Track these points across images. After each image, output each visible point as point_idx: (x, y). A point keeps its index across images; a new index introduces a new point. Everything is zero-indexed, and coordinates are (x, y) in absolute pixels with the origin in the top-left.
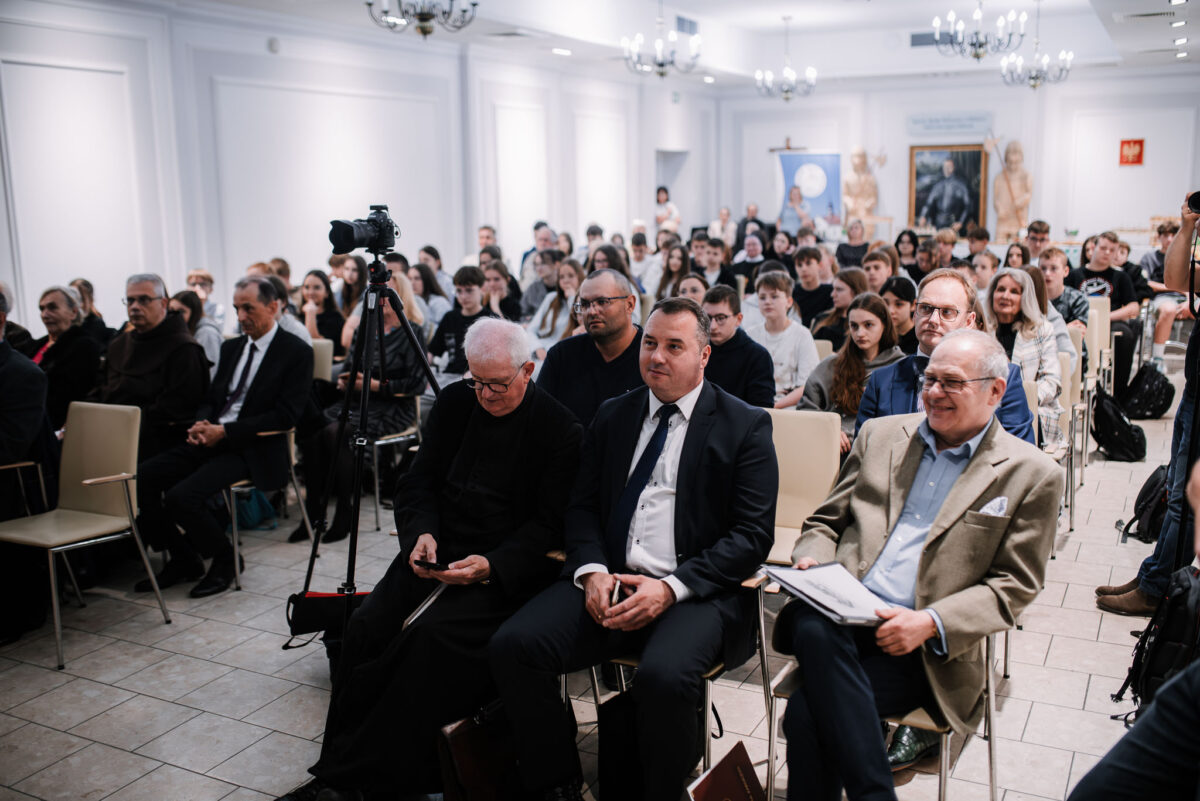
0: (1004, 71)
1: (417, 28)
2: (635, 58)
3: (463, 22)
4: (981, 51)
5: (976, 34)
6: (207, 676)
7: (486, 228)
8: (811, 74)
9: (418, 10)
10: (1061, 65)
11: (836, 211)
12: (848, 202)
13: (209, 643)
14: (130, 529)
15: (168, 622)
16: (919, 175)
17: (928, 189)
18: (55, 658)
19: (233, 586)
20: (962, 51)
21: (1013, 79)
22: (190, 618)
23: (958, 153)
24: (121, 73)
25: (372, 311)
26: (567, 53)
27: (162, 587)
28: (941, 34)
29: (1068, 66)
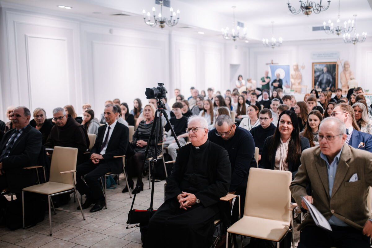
0: (344, 39)
1: (159, 26)
2: (226, 35)
3: (174, 24)
4: (339, 32)
5: (338, 27)
6: (100, 239)
7: (177, 89)
8: (281, 40)
9: (160, 20)
10: (363, 37)
11: (288, 84)
12: (292, 81)
13: (99, 227)
14: (73, 188)
15: (85, 220)
16: (315, 72)
17: (319, 76)
18: (49, 231)
19: (105, 207)
20: (333, 32)
21: (347, 41)
22: (92, 218)
23: (328, 65)
24: (65, 40)
25: (158, 117)
26: (203, 33)
27: (83, 209)
28: (326, 27)
29: (365, 37)
